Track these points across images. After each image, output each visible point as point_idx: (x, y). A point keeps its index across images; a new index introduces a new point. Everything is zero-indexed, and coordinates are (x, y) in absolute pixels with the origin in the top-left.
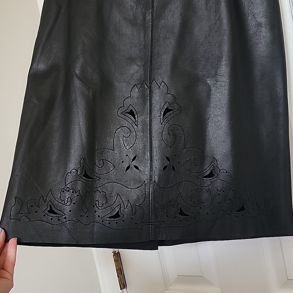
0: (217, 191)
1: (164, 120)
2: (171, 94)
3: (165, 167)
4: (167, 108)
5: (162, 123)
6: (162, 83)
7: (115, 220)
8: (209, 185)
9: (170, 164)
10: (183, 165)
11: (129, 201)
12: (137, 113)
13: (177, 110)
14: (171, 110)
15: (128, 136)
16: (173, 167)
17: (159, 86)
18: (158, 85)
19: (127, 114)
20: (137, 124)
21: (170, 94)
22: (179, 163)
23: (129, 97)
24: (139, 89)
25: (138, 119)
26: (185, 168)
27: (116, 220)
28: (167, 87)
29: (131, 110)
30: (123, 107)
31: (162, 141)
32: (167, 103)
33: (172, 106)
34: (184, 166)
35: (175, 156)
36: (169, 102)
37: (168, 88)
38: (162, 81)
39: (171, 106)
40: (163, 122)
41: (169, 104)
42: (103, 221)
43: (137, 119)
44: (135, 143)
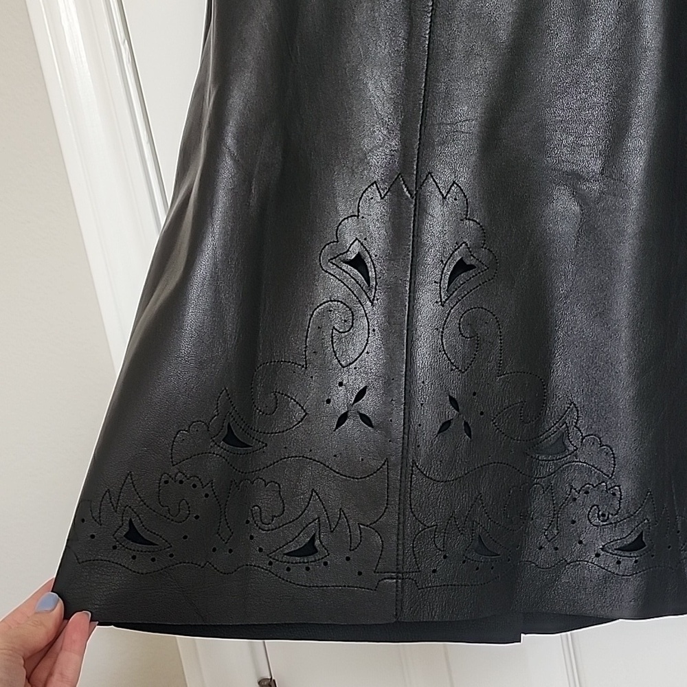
0: (571, 492)
1: (451, 295)
2: (476, 221)
3: (443, 424)
4: (461, 259)
5: (445, 302)
6: (451, 186)
7: (304, 562)
8: (552, 474)
9: (458, 416)
10: (493, 420)
11: (343, 511)
12: (373, 264)
13: (488, 268)
14: (472, 267)
15: (347, 330)
16: (466, 424)
17: (443, 195)
18: (441, 192)
19: (345, 266)
20: (374, 296)
21: (473, 220)
22: (482, 413)
23: (355, 216)
24: (385, 195)
25: (376, 284)
26: (498, 429)
27: (308, 562)
28: (467, 200)
29: (359, 255)
30: (334, 242)
31: (440, 351)
32: (461, 245)
33: (474, 255)
34: (494, 423)
35: (474, 394)
36: (467, 245)
37: (467, 203)
38: (454, 182)
39: (472, 255)
40: (446, 300)
41: (469, 248)
42: (270, 563)
43: (374, 283)
44: (366, 351)
